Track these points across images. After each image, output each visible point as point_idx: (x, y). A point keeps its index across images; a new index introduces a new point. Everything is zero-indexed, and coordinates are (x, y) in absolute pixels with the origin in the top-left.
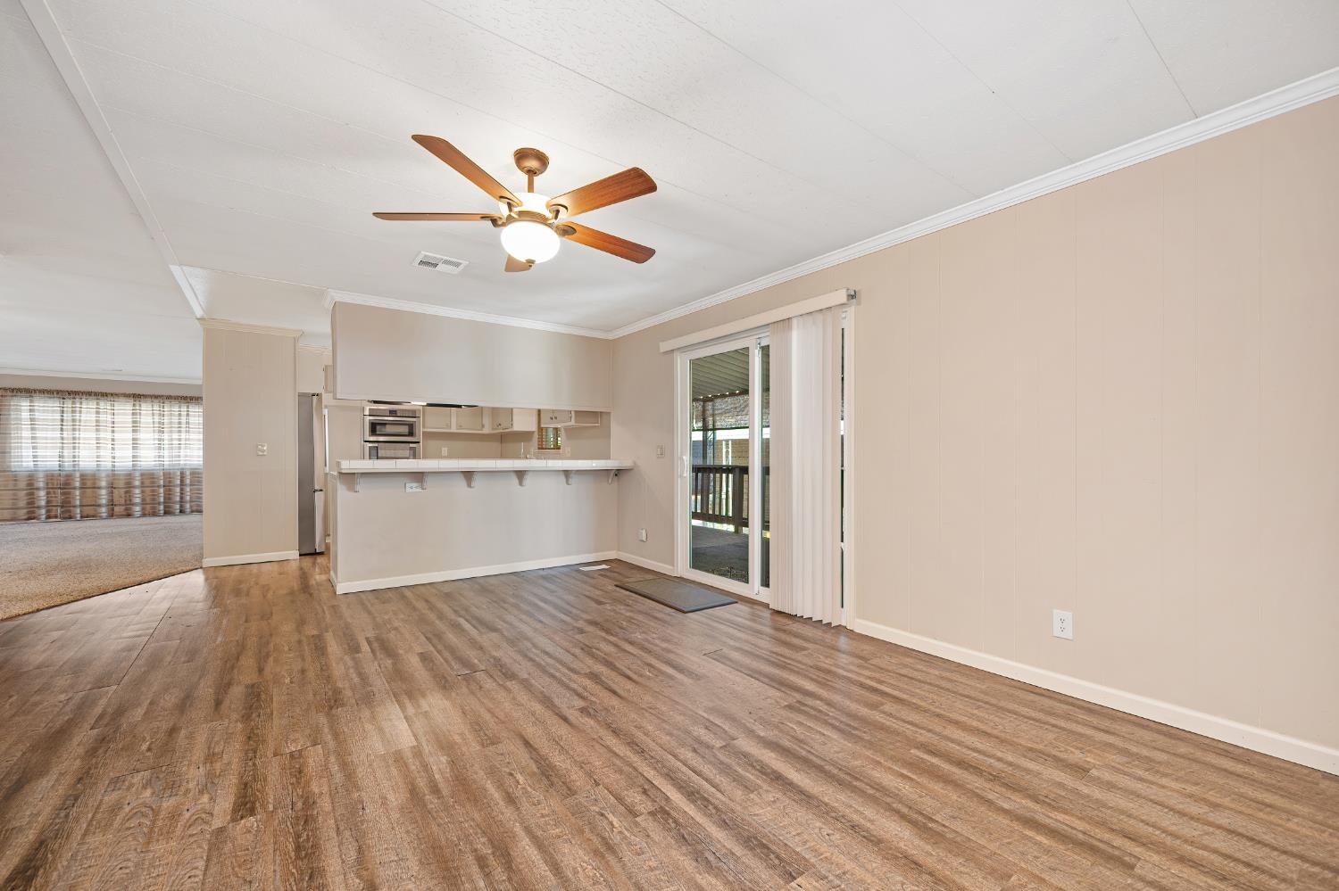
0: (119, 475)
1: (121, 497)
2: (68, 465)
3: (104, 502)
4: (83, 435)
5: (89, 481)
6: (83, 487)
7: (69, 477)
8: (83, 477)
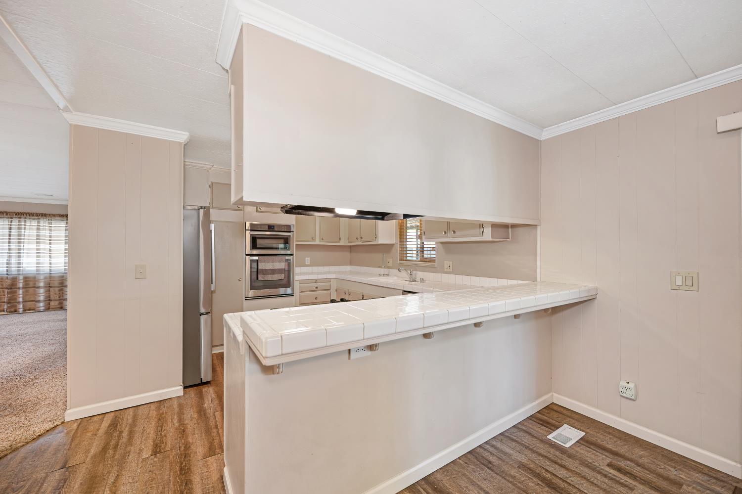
0: (54, 277)
1: (55, 294)
2: (14, 269)
3: (42, 298)
4: (26, 246)
5: (30, 282)
6: (26, 287)
7: (14, 280)
8: (26, 279)
